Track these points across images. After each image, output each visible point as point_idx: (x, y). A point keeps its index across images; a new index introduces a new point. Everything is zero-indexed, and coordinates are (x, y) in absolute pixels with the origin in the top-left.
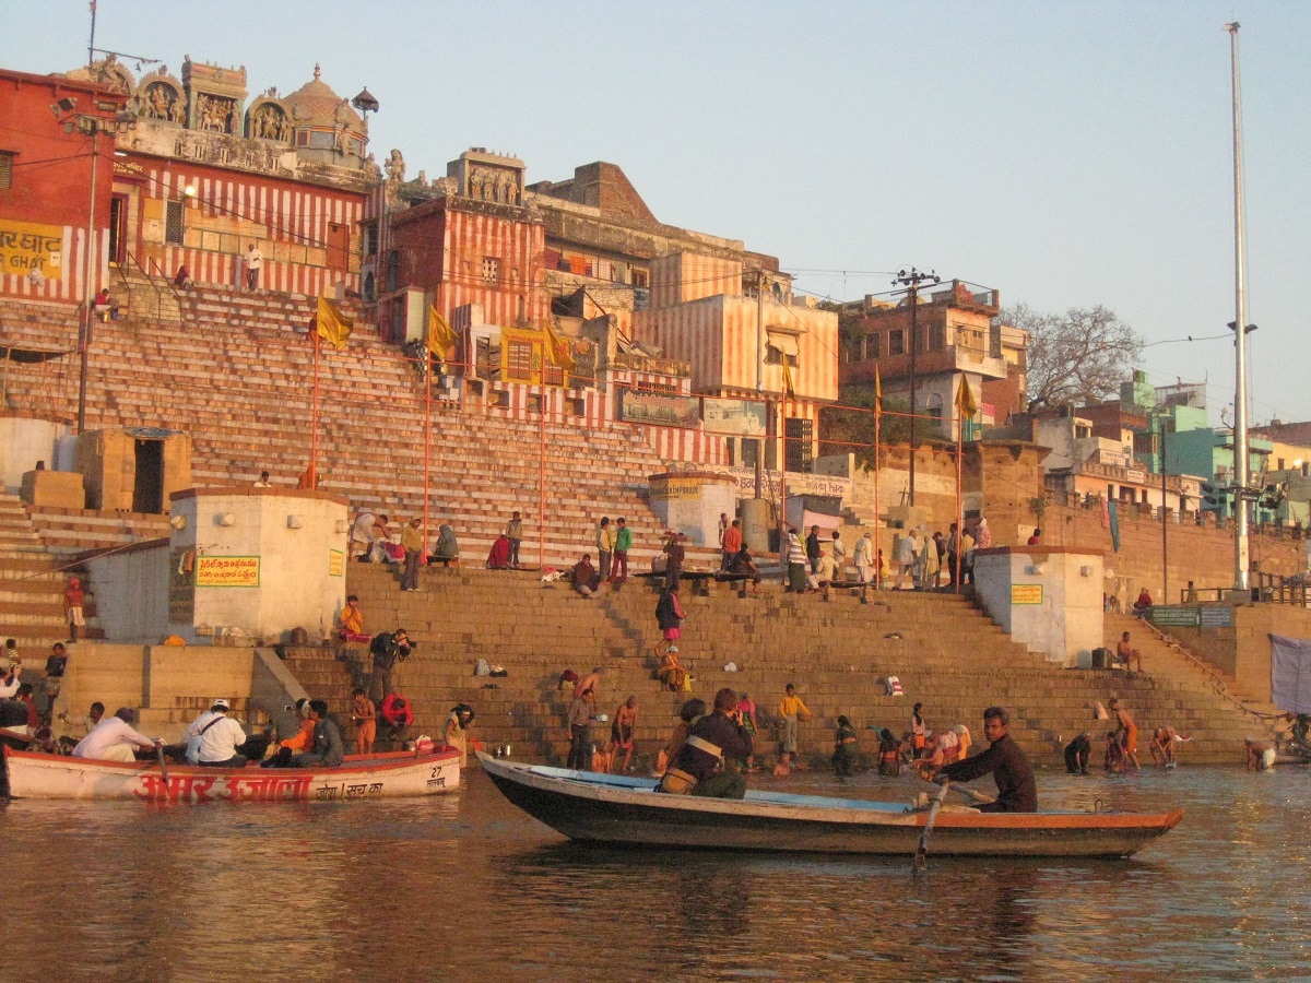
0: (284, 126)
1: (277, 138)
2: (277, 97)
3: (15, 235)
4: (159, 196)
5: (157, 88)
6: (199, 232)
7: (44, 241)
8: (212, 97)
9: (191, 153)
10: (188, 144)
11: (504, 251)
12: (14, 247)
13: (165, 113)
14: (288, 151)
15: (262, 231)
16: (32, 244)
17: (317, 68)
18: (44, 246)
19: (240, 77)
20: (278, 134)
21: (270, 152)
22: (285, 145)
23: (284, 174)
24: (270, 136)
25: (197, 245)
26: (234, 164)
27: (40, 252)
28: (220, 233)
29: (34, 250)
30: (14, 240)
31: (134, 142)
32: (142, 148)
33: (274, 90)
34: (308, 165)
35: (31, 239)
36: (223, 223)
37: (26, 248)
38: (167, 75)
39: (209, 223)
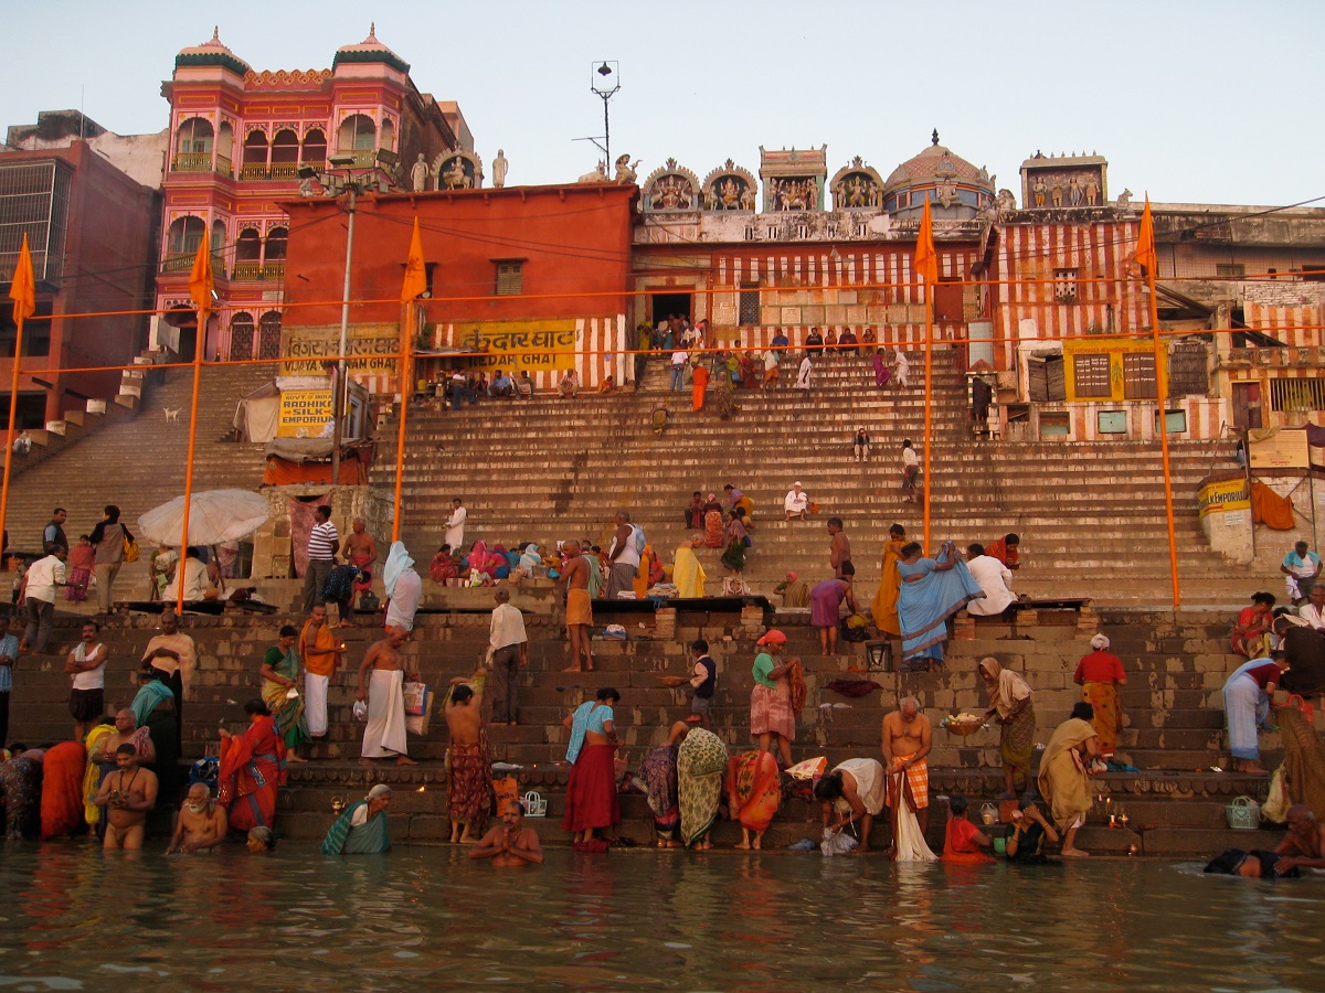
0: (871, 191)
1: (867, 204)
2: (863, 166)
3: (526, 335)
4: (730, 280)
5: (725, 182)
6: (777, 310)
7: (556, 336)
8: (789, 180)
9: (764, 236)
10: (760, 228)
11: (1082, 259)
12: (526, 346)
13: (736, 203)
14: (878, 214)
15: (852, 297)
16: (543, 340)
17: (935, 134)
18: (556, 341)
19: (820, 156)
20: (866, 201)
21: (855, 219)
22: (874, 210)
23: (874, 238)
24: (858, 205)
25: (776, 321)
26: (815, 238)
27: (552, 345)
28: (801, 306)
29: (546, 346)
30: (526, 339)
31: (701, 235)
32: (710, 239)
33: (858, 159)
34: (905, 224)
35: (542, 336)
36: (803, 297)
37: (538, 345)
38: (734, 168)
39: (787, 299)
